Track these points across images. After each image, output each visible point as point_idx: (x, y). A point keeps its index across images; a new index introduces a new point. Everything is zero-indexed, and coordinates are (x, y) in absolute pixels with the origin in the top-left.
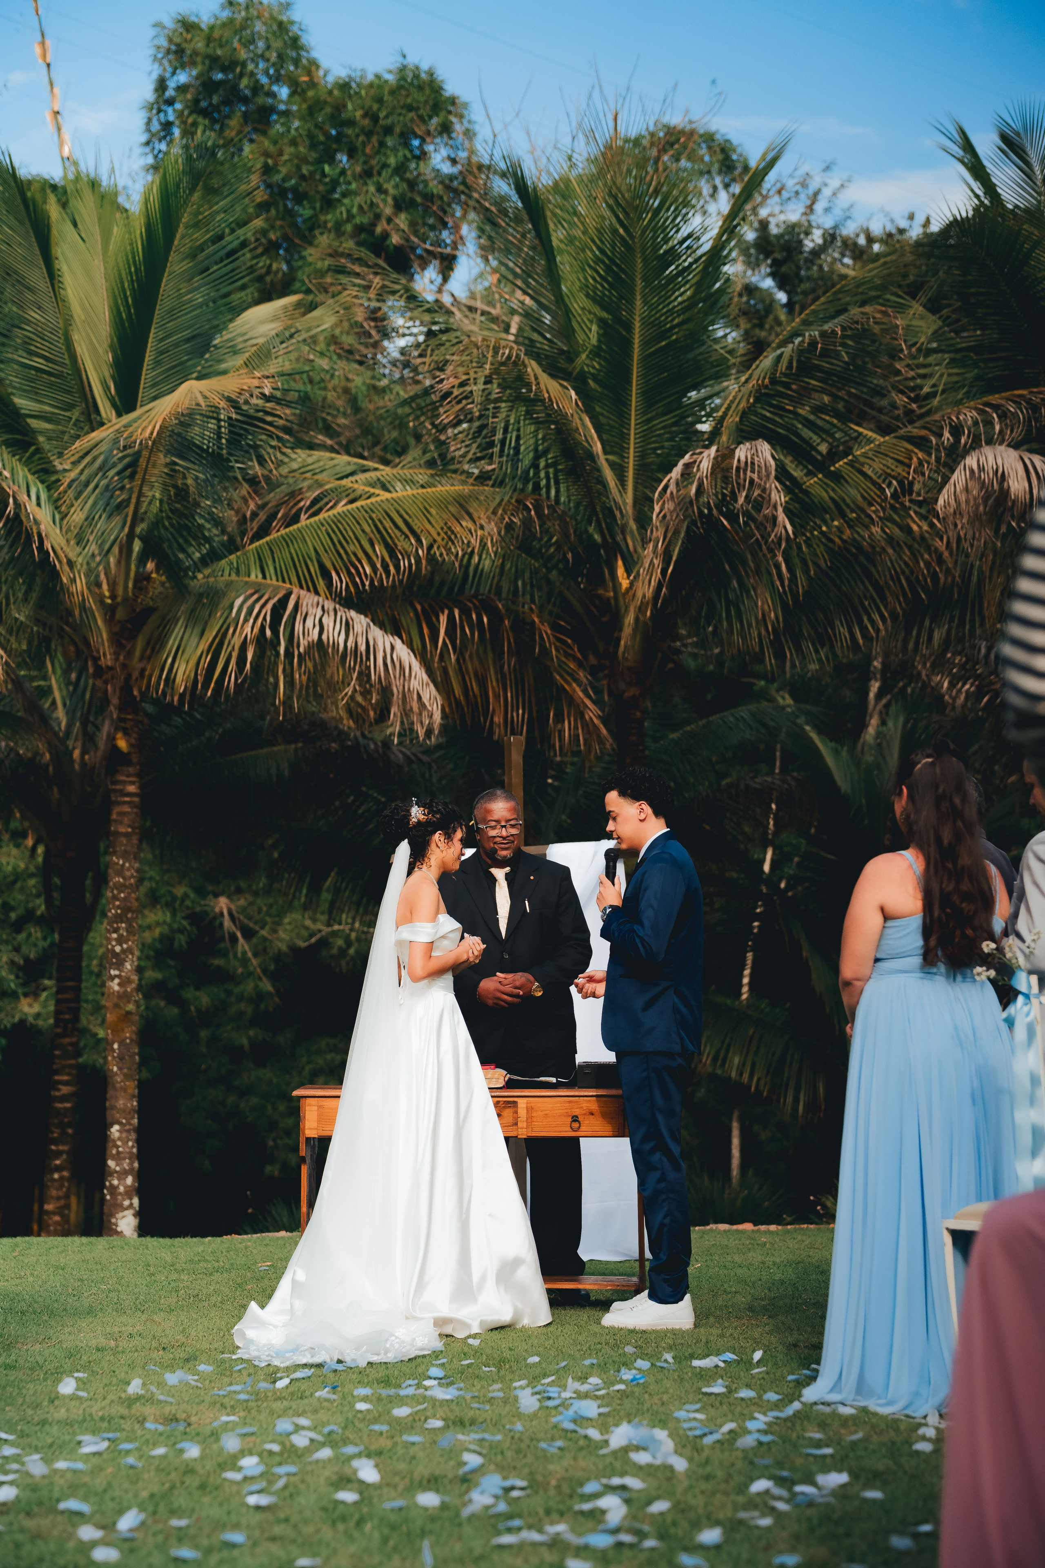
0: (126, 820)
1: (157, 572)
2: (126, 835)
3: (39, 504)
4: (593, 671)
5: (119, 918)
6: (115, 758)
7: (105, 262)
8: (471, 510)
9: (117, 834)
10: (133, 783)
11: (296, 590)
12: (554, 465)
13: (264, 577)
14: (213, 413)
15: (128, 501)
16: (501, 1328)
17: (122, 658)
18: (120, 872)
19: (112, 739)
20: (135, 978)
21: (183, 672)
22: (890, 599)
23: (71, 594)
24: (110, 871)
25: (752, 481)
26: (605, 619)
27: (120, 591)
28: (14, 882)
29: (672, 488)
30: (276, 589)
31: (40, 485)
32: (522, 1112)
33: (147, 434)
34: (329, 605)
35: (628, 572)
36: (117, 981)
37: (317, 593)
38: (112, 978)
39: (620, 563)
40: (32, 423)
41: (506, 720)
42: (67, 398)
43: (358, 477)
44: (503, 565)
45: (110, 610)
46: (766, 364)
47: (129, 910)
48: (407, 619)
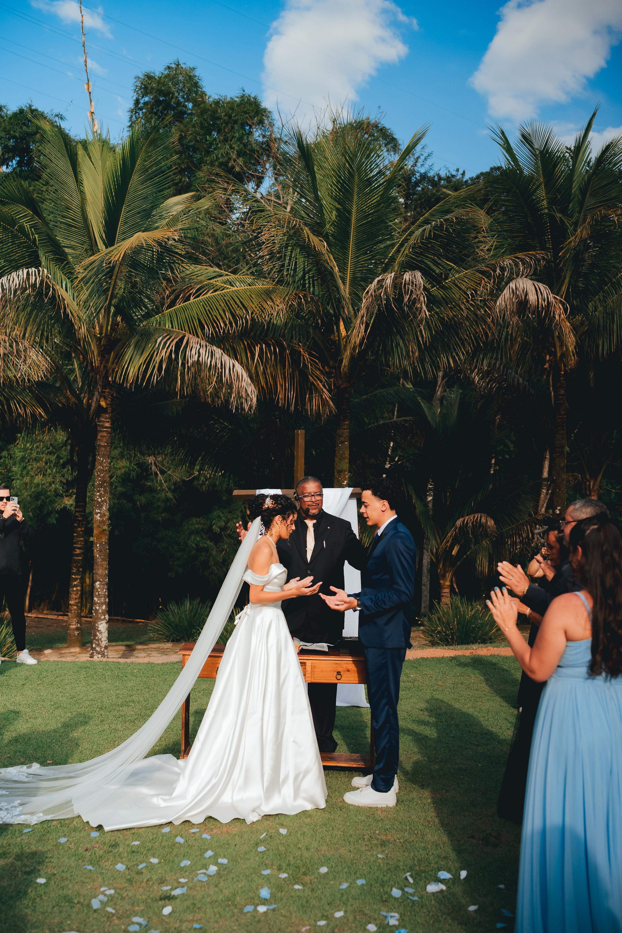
0: (104, 440)
1: (122, 322)
2: (104, 446)
3: (66, 290)
4: (328, 375)
5: (100, 486)
6: (100, 410)
7: (103, 175)
8: (273, 297)
9: (100, 446)
10: (108, 422)
11: (187, 335)
12: (313, 277)
13: (172, 326)
14: (149, 248)
15: (109, 288)
17: (104, 362)
18: (101, 464)
19: (98, 401)
20: (107, 514)
21: (132, 372)
23: (79, 334)
24: (96, 463)
25: (411, 291)
26: (333, 351)
27: (104, 332)
29: (372, 292)
30: (178, 333)
31: (68, 281)
33: (117, 257)
34: (203, 343)
35: (347, 329)
36: (99, 515)
37: (198, 337)
38: (97, 514)
39: (342, 324)
40: (67, 250)
41: (285, 397)
42: (83, 239)
43: (218, 279)
44: (286, 324)
45: (99, 340)
46: (418, 233)
47: (105, 482)
48: (240, 348)
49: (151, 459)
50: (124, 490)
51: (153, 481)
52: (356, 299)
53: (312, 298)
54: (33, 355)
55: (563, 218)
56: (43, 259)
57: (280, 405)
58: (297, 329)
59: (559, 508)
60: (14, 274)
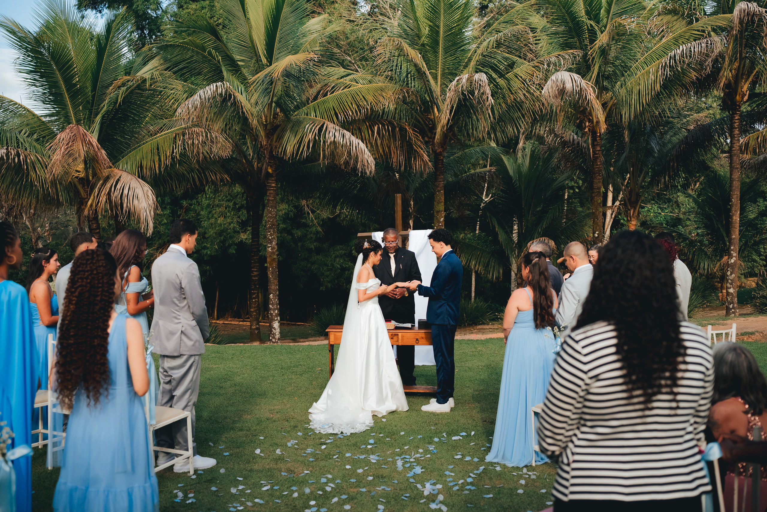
0: (272, 196)
1: (280, 112)
2: (272, 200)
3: (242, 94)
4: (427, 144)
5: (270, 228)
6: (268, 175)
7: (263, 9)
9: (269, 200)
10: (274, 183)
11: (326, 121)
12: (414, 76)
13: (316, 117)
15: (271, 91)
16: (393, 412)
17: (269, 142)
18: (270, 212)
19: (266, 169)
20: (276, 247)
21: (289, 150)
22: (526, 118)
23: (252, 124)
25: (480, 84)
26: (430, 126)
27: (268, 120)
28: (237, 195)
29: (453, 88)
30: (320, 121)
31: (242, 86)
32: (400, 337)
33: (276, 75)
34: (337, 128)
35: (438, 112)
37: (334, 123)
38: (269, 247)
39: (435, 108)
40: (239, 63)
41: (397, 160)
42: (251, 55)
43: (347, 78)
44: (396, 109)
45: (266, 126)
46: (485, 44)
47: (274, 225)
48: (364, 128)
49: (304, 202)
50: (285, 226)
51: (306, 219)
52: (443, 92)
53: (412, 92)
54: (221, 139)
55: (594, 25)
56: (225, 73)
57: (394, 166)
58: (404, 112)
59: (597, 232)
60: (207, 88)
